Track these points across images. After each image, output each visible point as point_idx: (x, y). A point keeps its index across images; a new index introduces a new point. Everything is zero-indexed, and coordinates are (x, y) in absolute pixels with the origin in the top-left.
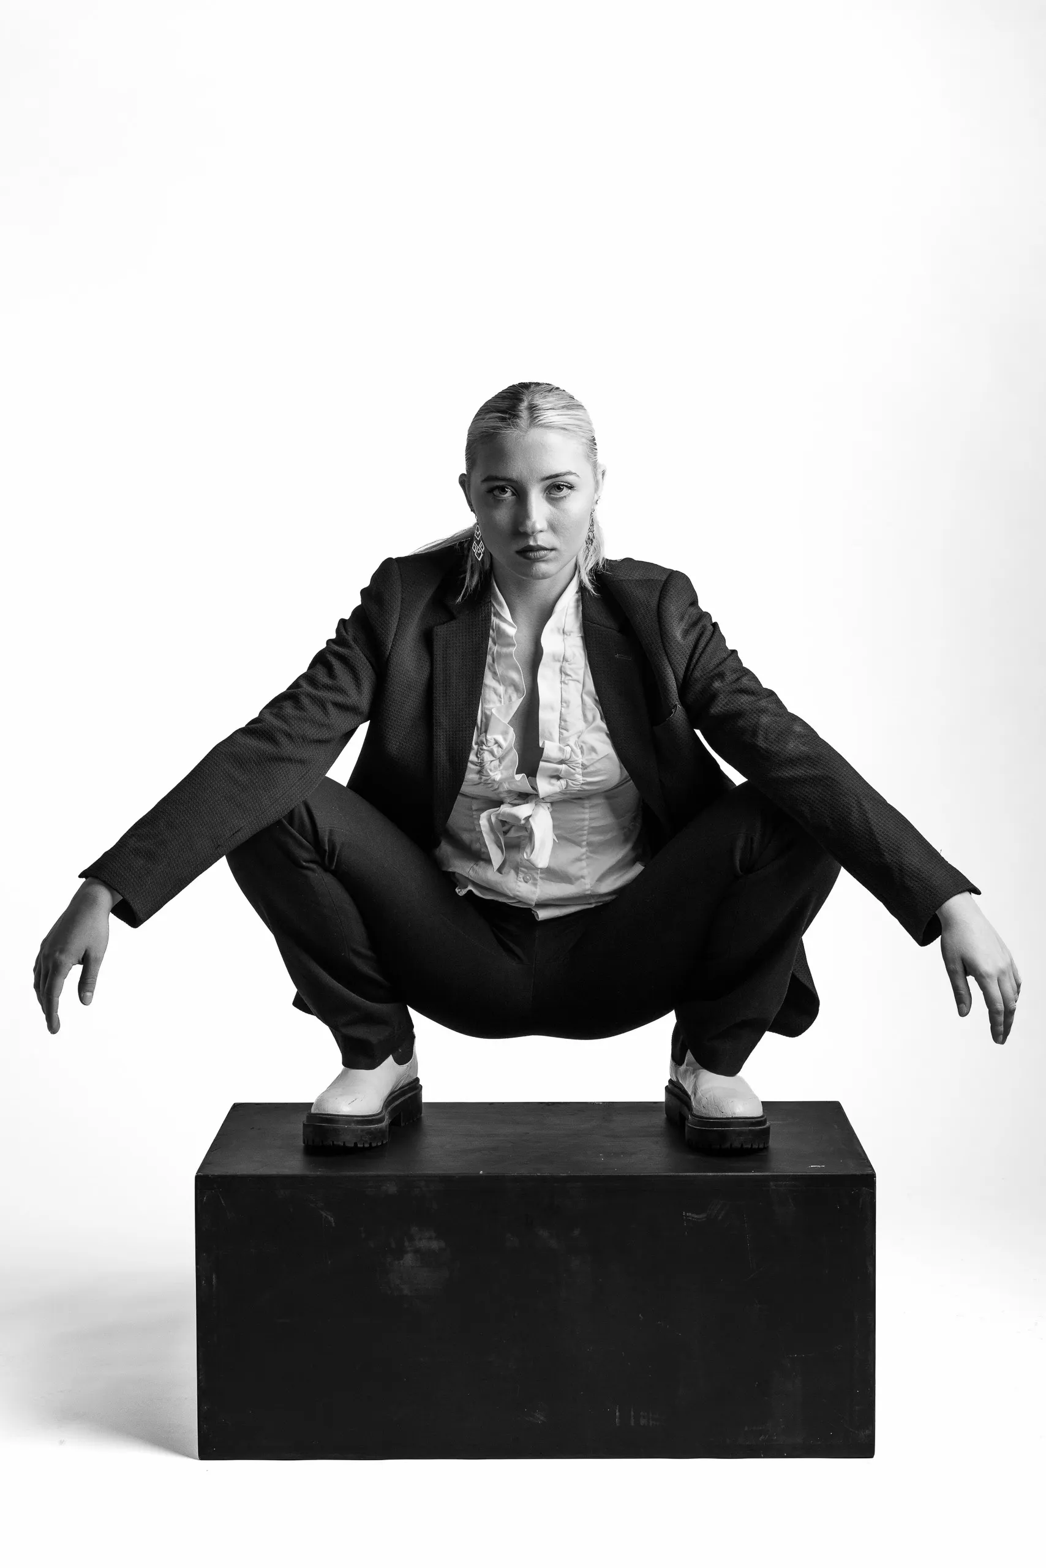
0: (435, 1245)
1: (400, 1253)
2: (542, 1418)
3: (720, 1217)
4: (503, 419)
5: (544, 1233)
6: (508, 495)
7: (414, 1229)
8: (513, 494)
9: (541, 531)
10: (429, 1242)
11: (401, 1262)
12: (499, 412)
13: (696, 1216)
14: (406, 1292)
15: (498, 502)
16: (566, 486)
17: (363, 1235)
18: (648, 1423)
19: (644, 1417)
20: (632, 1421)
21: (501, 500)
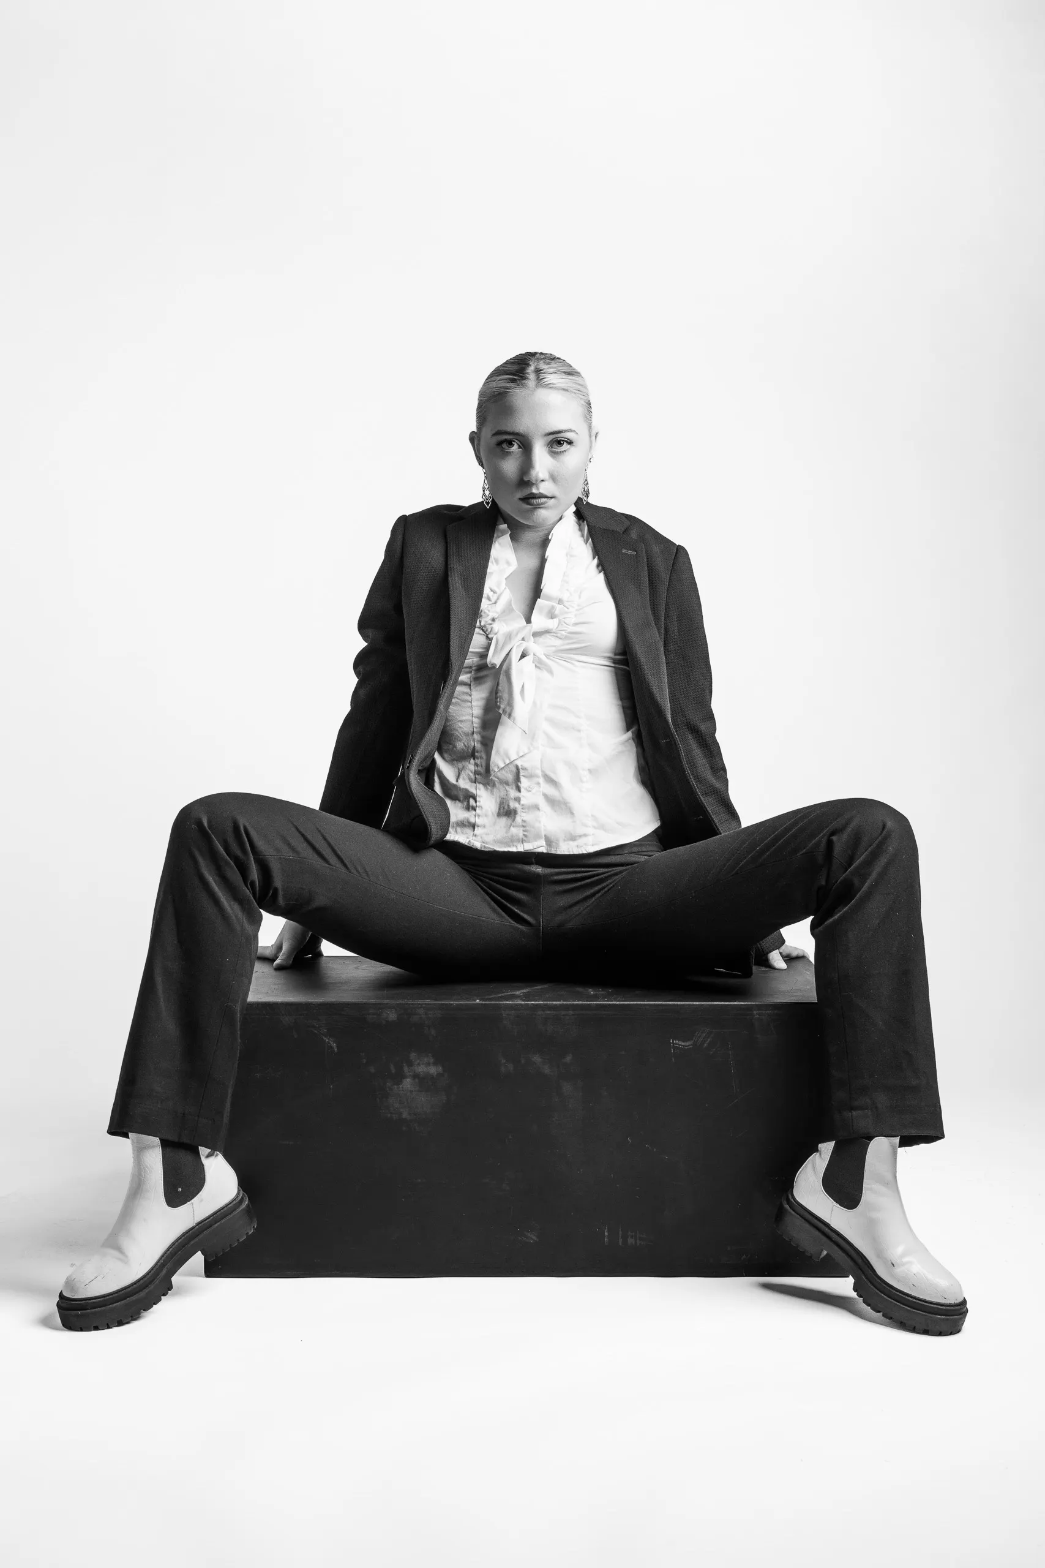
0: (433, 1070)
1: (399, 1077)
2: (534, 1238)
3: (705, 1045)
4: (513, 381)
5: (537, 1059)
6: (515, 448)
7: (413, 1055)
8: (520, 447)
9: (543, 481)
10: (427, 1067)
11: (401, 1086)
12: (509, 374)
13: (683, 1044)
14: (405, 1115)
15: (506, 454)
16: (565, 441)
17: (365, 1061)
18: (636, 1243)
19: (632, 1237)
20: (621, 1241)
21: (509, 453)
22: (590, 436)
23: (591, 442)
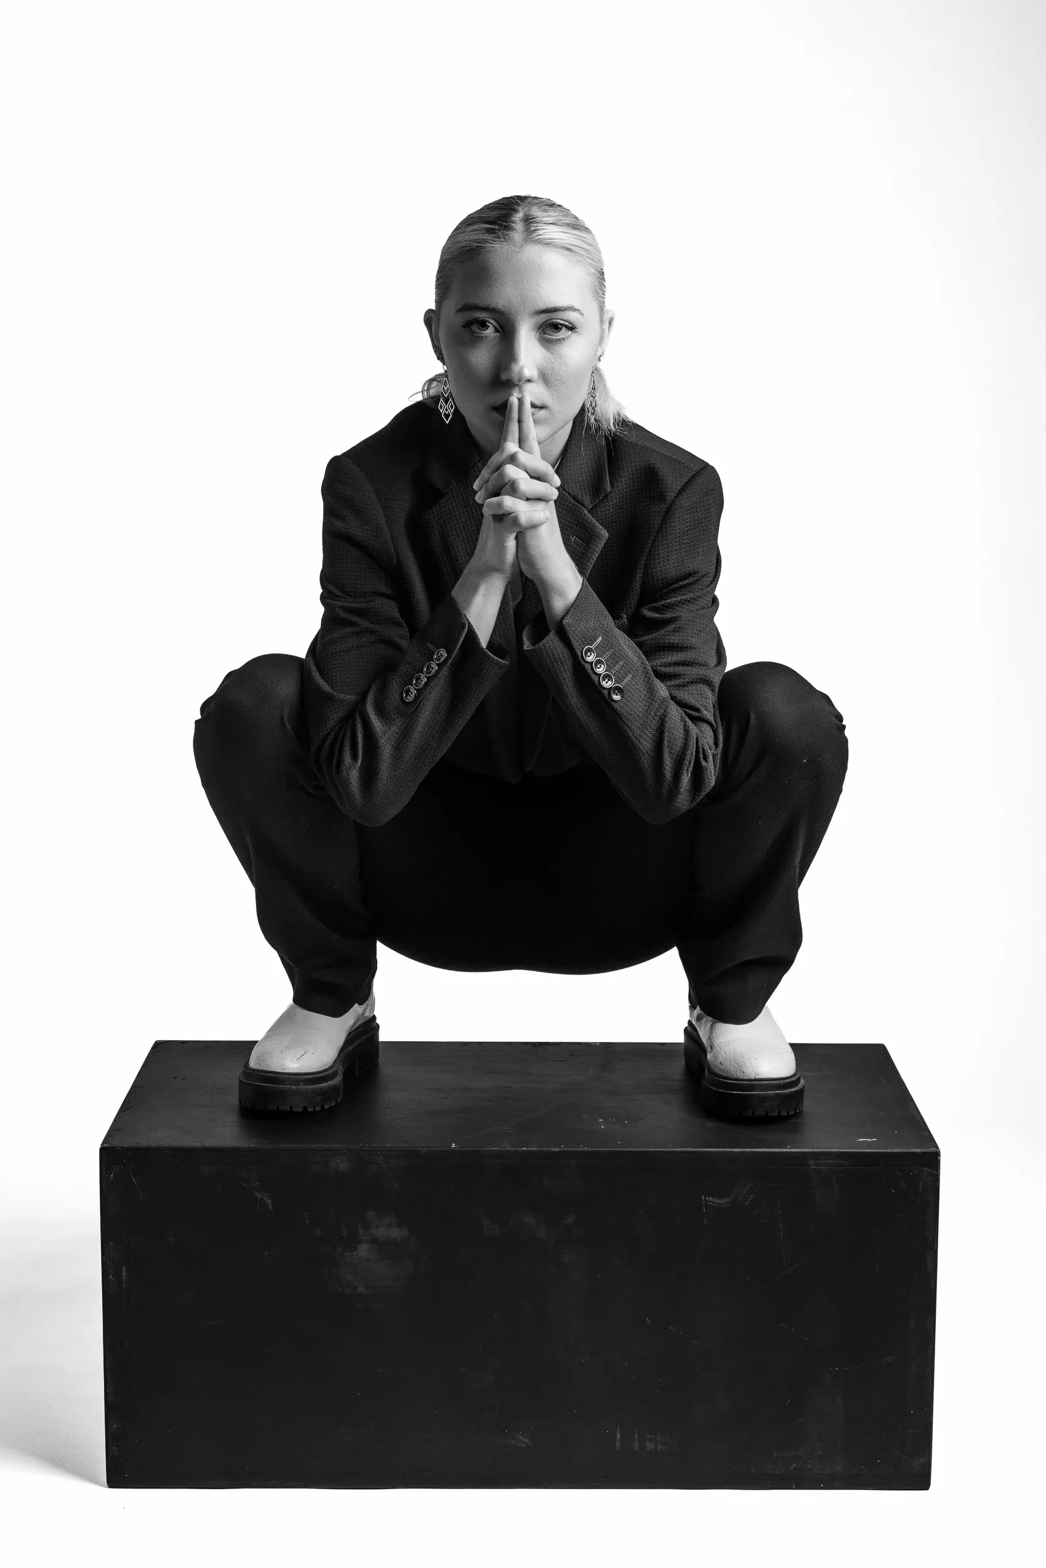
0: (396, 1233)
1: (352, 1242)
2: (526, 1441)
3: (747, 1203)
4: (490, 231)
5: (529, 1219)
6: (490, 332)
7: (371, 1215)
8: (496, 330)
9: (529, 381)
10: (388, 1230)
11: (354, 1253)
12: (486, 223)
13: (718, 1201)
14: (360, 1290)
15: (476, 340)
16: (566, 326)
17: (307, 1222)
18: (656, 1447)
19: (651, 1440)
20: (636, 1445)
21: (480, 339)
22: (602, 321)
23: (603, 331)
